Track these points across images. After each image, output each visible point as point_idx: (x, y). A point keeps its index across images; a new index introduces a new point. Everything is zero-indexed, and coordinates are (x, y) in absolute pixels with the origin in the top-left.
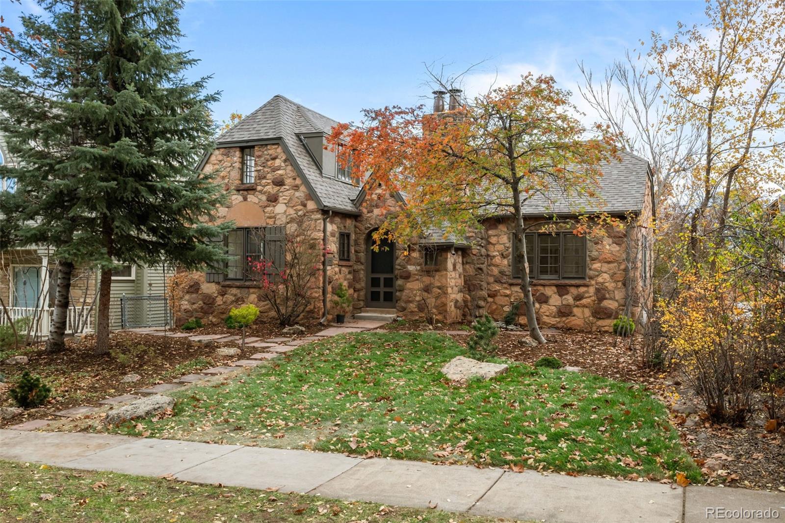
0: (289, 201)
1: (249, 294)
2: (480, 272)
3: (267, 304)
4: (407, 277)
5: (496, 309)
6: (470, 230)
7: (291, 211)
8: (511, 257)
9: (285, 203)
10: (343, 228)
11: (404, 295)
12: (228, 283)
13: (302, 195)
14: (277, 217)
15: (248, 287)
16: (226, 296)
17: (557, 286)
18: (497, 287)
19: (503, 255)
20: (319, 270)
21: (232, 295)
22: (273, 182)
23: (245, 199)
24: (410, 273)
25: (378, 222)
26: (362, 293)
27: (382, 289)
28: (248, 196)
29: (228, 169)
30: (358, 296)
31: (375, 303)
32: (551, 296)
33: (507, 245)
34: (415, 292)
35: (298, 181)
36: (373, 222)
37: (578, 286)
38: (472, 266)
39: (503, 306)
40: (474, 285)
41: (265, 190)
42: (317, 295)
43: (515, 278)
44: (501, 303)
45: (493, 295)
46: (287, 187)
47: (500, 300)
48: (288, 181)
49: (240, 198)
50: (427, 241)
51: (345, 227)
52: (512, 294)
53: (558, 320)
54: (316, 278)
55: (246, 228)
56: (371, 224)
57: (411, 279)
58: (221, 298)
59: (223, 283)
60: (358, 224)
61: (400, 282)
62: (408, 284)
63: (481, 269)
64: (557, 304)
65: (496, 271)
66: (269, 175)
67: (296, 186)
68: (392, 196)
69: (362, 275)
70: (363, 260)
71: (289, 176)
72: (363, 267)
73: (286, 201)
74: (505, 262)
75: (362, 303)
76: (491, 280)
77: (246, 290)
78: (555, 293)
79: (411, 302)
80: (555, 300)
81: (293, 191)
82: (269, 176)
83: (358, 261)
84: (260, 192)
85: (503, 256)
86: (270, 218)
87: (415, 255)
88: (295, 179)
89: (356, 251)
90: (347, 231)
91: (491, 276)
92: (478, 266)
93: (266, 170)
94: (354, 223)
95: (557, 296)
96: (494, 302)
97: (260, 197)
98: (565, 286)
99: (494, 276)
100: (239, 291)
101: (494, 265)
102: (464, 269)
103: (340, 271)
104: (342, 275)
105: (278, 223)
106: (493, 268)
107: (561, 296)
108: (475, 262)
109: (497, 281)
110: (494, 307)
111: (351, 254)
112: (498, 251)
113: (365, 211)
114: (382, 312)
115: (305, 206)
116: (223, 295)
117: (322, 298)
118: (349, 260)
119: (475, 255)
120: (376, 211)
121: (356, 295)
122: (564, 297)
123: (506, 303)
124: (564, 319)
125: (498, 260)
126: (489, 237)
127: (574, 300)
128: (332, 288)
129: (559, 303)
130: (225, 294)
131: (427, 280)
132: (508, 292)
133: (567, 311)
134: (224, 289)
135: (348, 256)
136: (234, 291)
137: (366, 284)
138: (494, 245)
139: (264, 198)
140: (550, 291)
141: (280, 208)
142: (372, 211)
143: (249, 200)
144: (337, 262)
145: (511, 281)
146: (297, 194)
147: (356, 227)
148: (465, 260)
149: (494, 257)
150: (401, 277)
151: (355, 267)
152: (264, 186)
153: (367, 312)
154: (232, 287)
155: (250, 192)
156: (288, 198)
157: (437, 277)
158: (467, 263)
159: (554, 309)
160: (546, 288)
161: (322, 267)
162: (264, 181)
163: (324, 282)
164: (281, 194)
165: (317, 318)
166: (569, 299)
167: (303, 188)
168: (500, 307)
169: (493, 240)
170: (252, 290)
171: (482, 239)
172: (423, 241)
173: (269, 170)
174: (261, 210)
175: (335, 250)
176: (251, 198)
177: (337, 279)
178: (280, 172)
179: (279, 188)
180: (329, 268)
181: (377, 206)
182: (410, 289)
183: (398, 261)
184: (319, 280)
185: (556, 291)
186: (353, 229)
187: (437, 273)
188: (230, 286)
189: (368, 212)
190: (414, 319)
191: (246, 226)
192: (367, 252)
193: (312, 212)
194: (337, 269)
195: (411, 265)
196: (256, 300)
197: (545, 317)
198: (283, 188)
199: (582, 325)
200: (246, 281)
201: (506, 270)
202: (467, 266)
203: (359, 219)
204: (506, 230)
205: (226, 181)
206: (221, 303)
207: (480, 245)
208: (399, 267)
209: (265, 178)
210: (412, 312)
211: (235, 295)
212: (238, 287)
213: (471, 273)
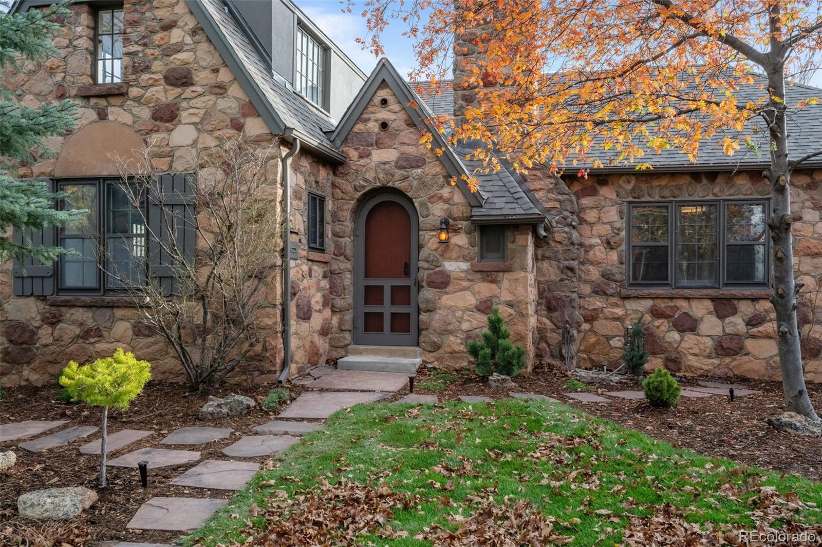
0: (203, 120)
1: (113, 320)
2: (570, 274)
3: (155, 343)
4: (442, 282)
5: (597, 343)
6: (550, 195)
7: (209, 141)
8: (623, 247)
9: (195, 124)
10: (314, 184)
11: (436, 320)
12: (63, 297)
13: (235, 105)
14: (177, 153)
15: (112, 306)
16: (61, 325)
17: (713, 299)
18: (598, 303)
19: (608, 243)
20: (273, 266)
21: (74, 323)
22: (166, 78)
23: (102, 115)
24: (449, 276)
25: (381, 176)
26: (349, 316)
27: (387, 309)
28: (110, 109)
29: (63, 53)
30: (341, 322)
31: (373, 335)
32: (702, 319)
33: (618, 225)
34: (459, 314)
35: (224, 76)
36: (370, 176)
37: (755, 299)
38: (554, 263)
39: (608, 338)
40: (558, 299)
41: (148, 94)
42: (269, 322)
43: (631, 285)
44: (605, 332)
45: (591, 318)
46: (199, 89)
47: (603, 326)
48: (202, 77)
49: (92, 115)
50: (483, 211)
51: (317, 182)
52: (626, 315)
53: (716, 361)
54: (266, 285)
55: (105, 179)
56: (366, 180)
57: (449, 289)
58: (50, 330)
59: (52, 299)
60: (338, 180)
61: (427, 293)
62: (445, 297)
63: (571, 269)
64: (713, 333)
65: (594, 273)
66: (157, 63)
67: (219, 87)
68: (411, 124)
69: (348, 279)
70: (349, 252)
71: (203, 64)
72: (349, 265)
73: (196, 120)
74: (614, 256)
75: (348, 336)
76: (587, 289)
77: (108, 312)
78: (710, 313)
79: (450, 332)
80: (711, 326)
81: (213, 98)
82: (157, 66)
83: (339, 252)
84: (138, 100)
85: (609, 245)
86: (160, 156)
87: (460, 240)
88: (216, 71)
89: (335, 234)
90: (320, 193)
91: (586, 282)
92: (567, 263)
93: (149, 51)
94: (331, 177)
95: (714, 319)
96: (590, 330)
97: (135, 111)
98: (730, 299)
99: (591, 282)
100: (90, 314)
101: (592, 263)
102: (539, 270)
103: (310, 270)
104: (314, 280)
105: (179, 167)
106: (591, 268)
107: (721, 317)
108: (560, 256)
109: (599, 291)
110: (593, 339)
111: (326, 240)
112: (600, 236)
113: (353, 154)
114: (391, 354)
115: (239, 127)
116: (53, 324)
117: (279, 328)
118: (322, 251)
119: (560, 243)
120: (377, 155)
121: (335, 321)
122: (727, 320)
123: (616, 332)
124: (728, 360)
125: (599, 253)
126: (582, 209)
127: (747, 324)
128: (298, 306)
129: (717, 331)
130: (59, 321)
131: (485, 289)
132: (619, 312)
133: (734, 346)
134: (54, 310)
135: (322, 244)
136: (80, 314)
137: (355, 298)
138: (592, 225)
139: (145, 113)
140: (700, 309)
141: (183, 135)
142: (369, 155)
143: (110, 117)
144: (305, 253)
145: (624, 292)
146: (222, 103)
147: (334, 185)
148: (540, 252)
149: (592, 247)
150: (431, 284)
151: (335, 266)
152: (146, 88)
153: (360, 353)
154: (74, 306)
155: (112, 100)
156: (203, 112)
157: (505, 284)
158: (544, 258)
159: (709, 342)
160: (694, 303)
161: (279, 262)
162: (145, 77)
163: (284, 294)
164: (184, 104)
165: (270, 372)
166: (737, 323)
167: (235, 91)
168: (603, 339)
169: (591, 216)
170: (119, 313)
171: (572, 213)
172: (476, 212)
173: (157, 52)
174: (138, 138)
175: (302, 229)
176: (116, 114)
177: (305, 288)
178: (181, 56)
179: (179, 90)
180: (292, 263)
181: (379, 144)
182: (449, 308)
183: (424, 253)
184: (273, 288)
185: (712, 308)
186: (329, 190)
187: (507, 275)
188: (69, 305)
189: (361, 157)
190: (457, 366)
191: (105, 173)
192: (355, 236)
193: (258, 141)
194: (305, 268)
195: (450, 259)
196: (130, 333)
197: (690, 357)
198: (188, 92)
199: (763, 371)
200: (107, 291)
201: (615, 270)
202: (545, 265)
203: (341, 169)
204: (614, 196)
205: (59, 77)
206: (50, 340)
207: (570, 225)
208: (426, 265)
209: (147, 69)
210: (453, 352)
211: (81, 324)
212: (89, 306)
213: (553, 278)
